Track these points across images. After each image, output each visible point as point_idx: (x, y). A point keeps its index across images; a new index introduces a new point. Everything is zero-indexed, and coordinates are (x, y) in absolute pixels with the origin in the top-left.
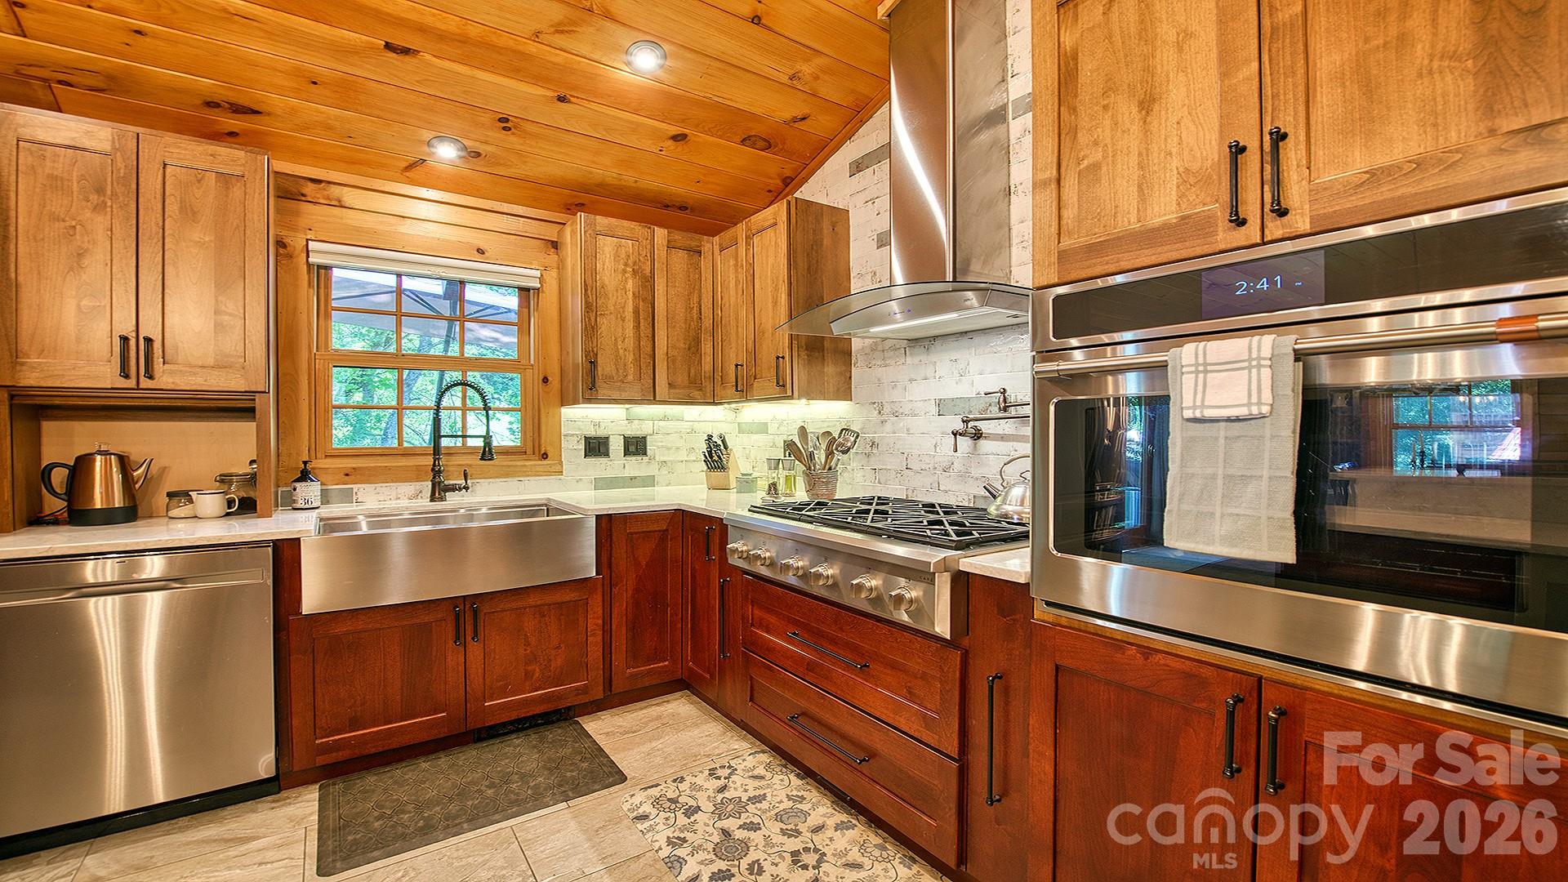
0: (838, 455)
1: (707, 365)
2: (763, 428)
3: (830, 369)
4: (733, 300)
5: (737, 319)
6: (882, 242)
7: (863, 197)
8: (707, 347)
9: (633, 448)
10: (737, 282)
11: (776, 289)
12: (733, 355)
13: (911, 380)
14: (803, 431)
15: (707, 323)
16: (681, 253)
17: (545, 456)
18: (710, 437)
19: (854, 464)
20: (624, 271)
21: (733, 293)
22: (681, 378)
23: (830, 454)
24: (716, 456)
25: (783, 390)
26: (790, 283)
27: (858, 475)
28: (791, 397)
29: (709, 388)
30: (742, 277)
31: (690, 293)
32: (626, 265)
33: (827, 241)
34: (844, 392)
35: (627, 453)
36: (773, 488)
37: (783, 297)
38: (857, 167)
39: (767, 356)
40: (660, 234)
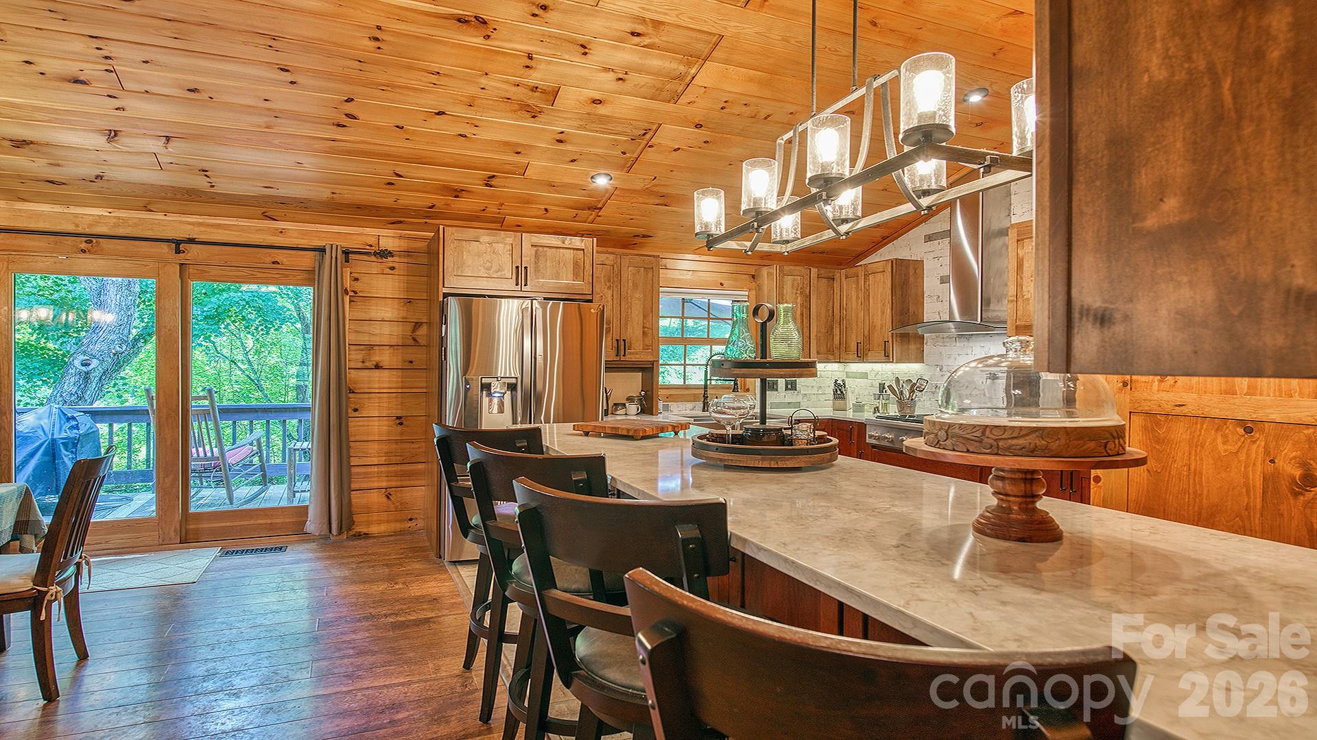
0: (917, 393)
1: (836, 341)
2: (865, 376)
3: (913, 347)
4: (854, 306)
5: (857, 317)
6: (944, 280)
7: (932, 255)
8: (836, 331)
9: (789, 386)
10: (858, 298)
11: (884, 305)
12: (854, 337)
13: (959, 355)
14: (897, 380)
15: (837, 317)
16: (824, 280)
17: (748, 390)
18: (836, 381)
19: (924, 398)
20: (796, 293)
21: (854, 303)
22: (823, 349)
23: (912, 391)
24: (840, 392)
25: (887, 357)
26: (892, 303)
27: (927, 404)
28: (892, 362)
29: (837, 354)
30: (861, 295)
31: (828, 302)
32: (797, 290)
33: (911, 279)
34: (920, 359)
35: (787, 388)
36: (876, 409)
37: (889, 311)
38: (929, 238)
39: (877, 339)
40: (814, 271)
